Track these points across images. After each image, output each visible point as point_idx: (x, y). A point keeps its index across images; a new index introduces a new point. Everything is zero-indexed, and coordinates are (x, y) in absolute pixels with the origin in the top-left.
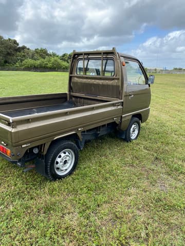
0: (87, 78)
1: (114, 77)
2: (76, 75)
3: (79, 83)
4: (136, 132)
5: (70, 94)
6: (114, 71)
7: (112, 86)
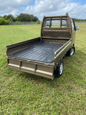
0: (52, 29)
1: (67, 28)
2: (45, 28)
3: (47, 31)
4: (73, 52)
5: (42, 37)
6: (67, 25)
7: (66, 32)
